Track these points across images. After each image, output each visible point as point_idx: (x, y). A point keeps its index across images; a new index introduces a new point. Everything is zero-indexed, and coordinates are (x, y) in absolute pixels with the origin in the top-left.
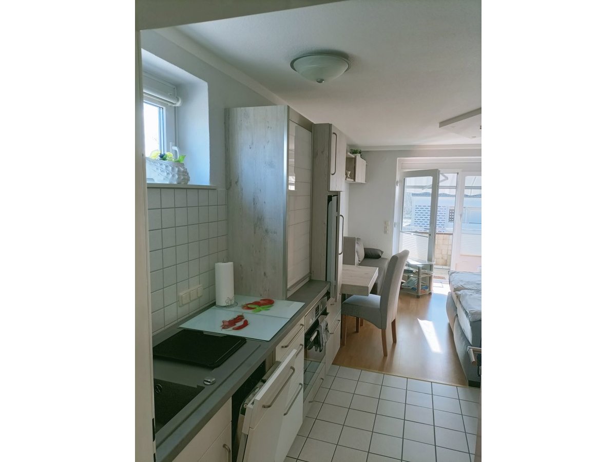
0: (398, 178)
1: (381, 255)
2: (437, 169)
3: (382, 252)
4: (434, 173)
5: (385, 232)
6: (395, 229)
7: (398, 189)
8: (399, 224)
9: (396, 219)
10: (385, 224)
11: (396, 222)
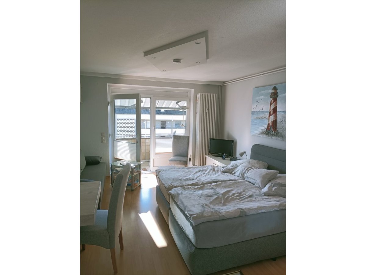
0: (109, 100)
1: (100, 161)
2: (139, 94)
3: (101, 158)
4: (137, 97)
5: (102, 142)
6: (110, 139)
7: (109, 107)
8: (113, 135)
9: (110, 132)
10: (102, 135)
11: (110, 133)
